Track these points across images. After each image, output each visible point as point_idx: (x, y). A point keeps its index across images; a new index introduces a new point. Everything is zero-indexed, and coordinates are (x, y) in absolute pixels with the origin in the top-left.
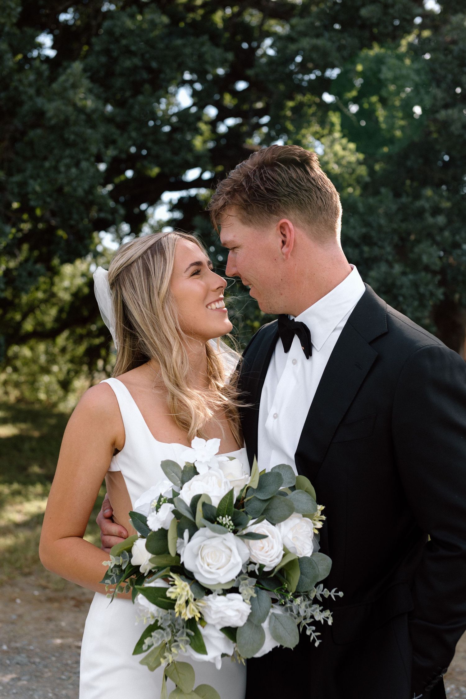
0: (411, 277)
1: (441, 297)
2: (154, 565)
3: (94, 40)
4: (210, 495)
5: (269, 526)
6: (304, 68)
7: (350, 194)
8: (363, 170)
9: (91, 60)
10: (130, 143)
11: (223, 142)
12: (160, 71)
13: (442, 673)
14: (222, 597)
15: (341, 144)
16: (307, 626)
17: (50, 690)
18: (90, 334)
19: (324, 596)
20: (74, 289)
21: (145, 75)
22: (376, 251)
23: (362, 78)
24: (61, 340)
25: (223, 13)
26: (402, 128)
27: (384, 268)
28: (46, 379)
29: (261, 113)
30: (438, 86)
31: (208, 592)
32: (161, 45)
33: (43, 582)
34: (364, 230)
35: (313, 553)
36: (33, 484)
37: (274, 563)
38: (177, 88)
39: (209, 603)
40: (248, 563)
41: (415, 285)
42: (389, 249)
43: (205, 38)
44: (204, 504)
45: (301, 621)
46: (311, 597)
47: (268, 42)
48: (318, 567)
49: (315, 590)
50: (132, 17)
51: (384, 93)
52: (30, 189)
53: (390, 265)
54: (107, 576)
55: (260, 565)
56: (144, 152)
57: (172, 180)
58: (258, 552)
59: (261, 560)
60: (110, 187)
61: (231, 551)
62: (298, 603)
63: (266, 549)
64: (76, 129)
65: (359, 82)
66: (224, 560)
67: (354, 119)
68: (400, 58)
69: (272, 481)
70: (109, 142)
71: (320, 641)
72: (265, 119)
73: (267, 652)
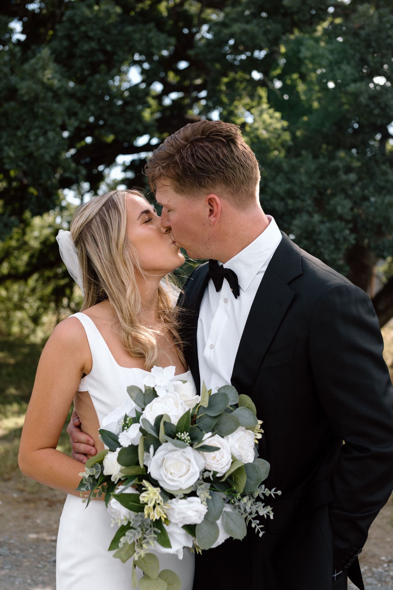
0: (328, 225)
1: (353, 242)
2: (123, 475)
3: (57, 26)
4: (170, 415)
5: (219, 439)
6: (236, 50)
7: (276, 157)
8: (287, 136)
9: (55, 44)
10: (89, 114)
11: (168, 113)
12: (114, 53)
13: (358, 553)
14: (183, 501)
15: (268, 113)
16: (252, 520)
17: (28, 577)
18: (56, 277)
19: (266, 495)
20: (42, 238)
21: (101, 57)
22: (299, 203)
23: (285, 58)
24: (32, 282)
25: (167, 3)
26: (319, 99)
27: (305, 217)
28: (19, 315)
29: (200, 88)
30: (348, 63)
31: (172, 496)
32: (115, 32)
33: (21, 486)
34: (288, 186)
35: (255, 458)
36: (10, 403)
37: (225, 470)
38: (128, 67)
39: (173, 506)
40: (204, 470)
41: (332, 232)
42: (309, 202)
43: (151, 25)
44: (165, 423)
45: (247, 516)
46: (255, 496)
47: (205, 28)
48: (260, 471)
49: (258, 489)
50: (90, 7)
51: (303, 70)
52: (5, 154)
53: (310, 214)
54: (82, 484)
55: (214, 472)
56: (101, 123)
57: (126, 145)
58: (212, 461)
59: (214, 468)
60: (72, 151)
61: (190, 461)
62: (245, 502)
63: (217, 459)
64: (44, 104)
65: (282, 61)
66: (184, 470)
67: (279, 93)
68: (317, 40)
69: (220, 400)
70: (71, 113)
71: (264, 532)
72: (203, 94)
73: (221, 543)
